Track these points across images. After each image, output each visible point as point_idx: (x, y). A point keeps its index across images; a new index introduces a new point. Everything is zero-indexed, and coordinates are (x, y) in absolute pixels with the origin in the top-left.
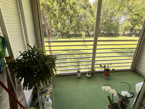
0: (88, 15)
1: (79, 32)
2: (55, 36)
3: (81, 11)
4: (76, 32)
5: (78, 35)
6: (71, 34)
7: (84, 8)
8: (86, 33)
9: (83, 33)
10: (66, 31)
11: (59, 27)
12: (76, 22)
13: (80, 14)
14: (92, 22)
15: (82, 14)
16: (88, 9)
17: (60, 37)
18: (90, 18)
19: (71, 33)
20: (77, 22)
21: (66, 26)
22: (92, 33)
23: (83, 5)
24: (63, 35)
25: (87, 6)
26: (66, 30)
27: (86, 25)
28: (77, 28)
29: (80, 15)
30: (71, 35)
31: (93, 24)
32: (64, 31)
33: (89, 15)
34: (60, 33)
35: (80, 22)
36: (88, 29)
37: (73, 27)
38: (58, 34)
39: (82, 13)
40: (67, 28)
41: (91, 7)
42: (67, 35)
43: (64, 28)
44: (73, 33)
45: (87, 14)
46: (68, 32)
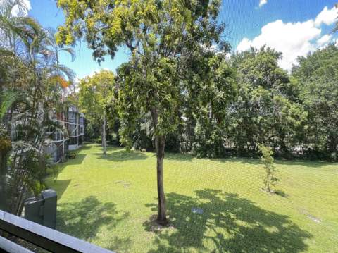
0: (278, 101)
1: (252, 144)
2: (187, 151)
3: (257, 94)
4: (241, 143)
5: (250, 151)
6: (227, 147)
7: (265, 85)
8: (278, 148)
9: (266, 150)
10: (213, 140)
11: (196, 132)
12: (241, 120)
13: (252, 99)
14: (297, 118)
15: (258, 99)
16: (277, 86)
17: (199, 154)
18: (285, 108)
19: (229, 144)
20: (245, 118)
21: (212, 129)
22: (299, 148)
23: (260, 79)
24: (206, 151)
25: (272, 79)
26: (213, 137)
27: (276, 126)
28: (244, 134)
29: (251, 101)
30: (229, 150)
31: (298, 122)
32: (209, 141)
33: (284, 99)
34: (198, 145)
35: (254, 119)
36: (282, 136)
37: (234, 131)
38: (195, 147)
39: (258, 96)
40: (217, 133)
41: (286, 80)
42: (217, 150)
43: (208, 134)
44: (233, 145)
45: (275, 97)
46: (219, 144)
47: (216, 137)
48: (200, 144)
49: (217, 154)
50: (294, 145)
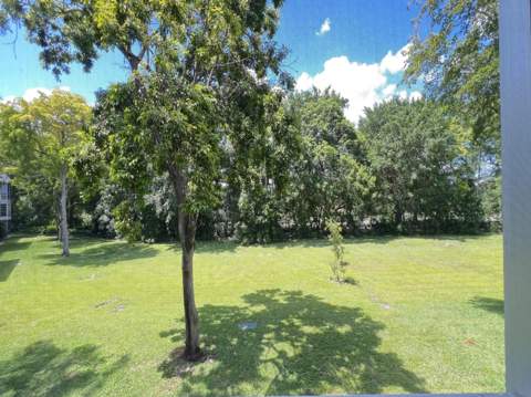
0: (345, 162)
1: (316, 220)
2: (227, 235)
3: (322, 151)
4: (303, 220)
5: (313, 230)
6: (285, 225)
7: (331, 141)
8: (345, 223)
9: (334, 226)
10: (266, 217)
11: (240, 205)
12: (302, 187)
13: (316, 158)
14: (365, 183)
15: (323, 159)
16: (344, 143)
17: (245, 240)
18: (352, 171)
19: (287, 222)
20: (307, 185)
21: (265, 200)
22: (367, 222)
23: (324, 131)
24: (255, 233)
25: (339, 133)
26: (266, 213)
27: (343, 195)
28: (307, 206)
29: (315, 161)
30: (286, 230)
31: (366, 189)
32: (260, 218)
33: (351, 160)
34: (243, 226)
35: (318, 185)
36: (350, 208)
37: (293, 202)
38: (239, 228)
39: (323, 154)
40: (271, 206)
41: (352, 136)
42: (271, 230)
43: (258, 208)
44: (292, 223)
45: (342, 157)
46: (274, 222)
47: (270, 213)
48: (246, 223)
49: (272, 236)
50: (362, 219)
